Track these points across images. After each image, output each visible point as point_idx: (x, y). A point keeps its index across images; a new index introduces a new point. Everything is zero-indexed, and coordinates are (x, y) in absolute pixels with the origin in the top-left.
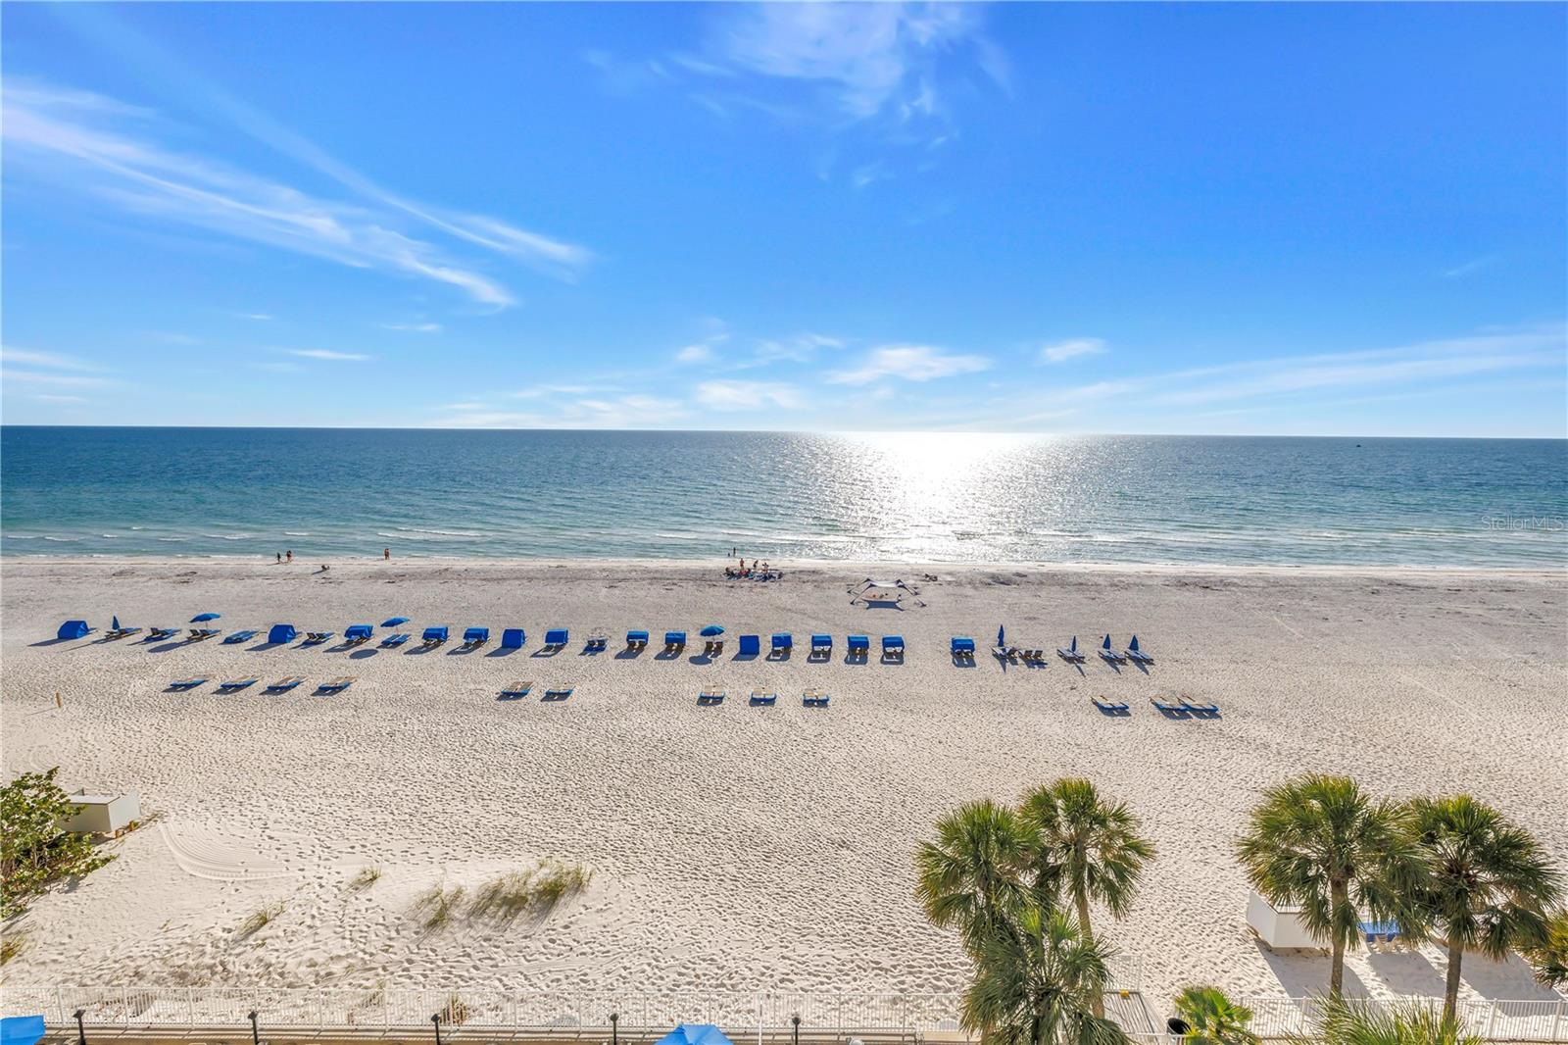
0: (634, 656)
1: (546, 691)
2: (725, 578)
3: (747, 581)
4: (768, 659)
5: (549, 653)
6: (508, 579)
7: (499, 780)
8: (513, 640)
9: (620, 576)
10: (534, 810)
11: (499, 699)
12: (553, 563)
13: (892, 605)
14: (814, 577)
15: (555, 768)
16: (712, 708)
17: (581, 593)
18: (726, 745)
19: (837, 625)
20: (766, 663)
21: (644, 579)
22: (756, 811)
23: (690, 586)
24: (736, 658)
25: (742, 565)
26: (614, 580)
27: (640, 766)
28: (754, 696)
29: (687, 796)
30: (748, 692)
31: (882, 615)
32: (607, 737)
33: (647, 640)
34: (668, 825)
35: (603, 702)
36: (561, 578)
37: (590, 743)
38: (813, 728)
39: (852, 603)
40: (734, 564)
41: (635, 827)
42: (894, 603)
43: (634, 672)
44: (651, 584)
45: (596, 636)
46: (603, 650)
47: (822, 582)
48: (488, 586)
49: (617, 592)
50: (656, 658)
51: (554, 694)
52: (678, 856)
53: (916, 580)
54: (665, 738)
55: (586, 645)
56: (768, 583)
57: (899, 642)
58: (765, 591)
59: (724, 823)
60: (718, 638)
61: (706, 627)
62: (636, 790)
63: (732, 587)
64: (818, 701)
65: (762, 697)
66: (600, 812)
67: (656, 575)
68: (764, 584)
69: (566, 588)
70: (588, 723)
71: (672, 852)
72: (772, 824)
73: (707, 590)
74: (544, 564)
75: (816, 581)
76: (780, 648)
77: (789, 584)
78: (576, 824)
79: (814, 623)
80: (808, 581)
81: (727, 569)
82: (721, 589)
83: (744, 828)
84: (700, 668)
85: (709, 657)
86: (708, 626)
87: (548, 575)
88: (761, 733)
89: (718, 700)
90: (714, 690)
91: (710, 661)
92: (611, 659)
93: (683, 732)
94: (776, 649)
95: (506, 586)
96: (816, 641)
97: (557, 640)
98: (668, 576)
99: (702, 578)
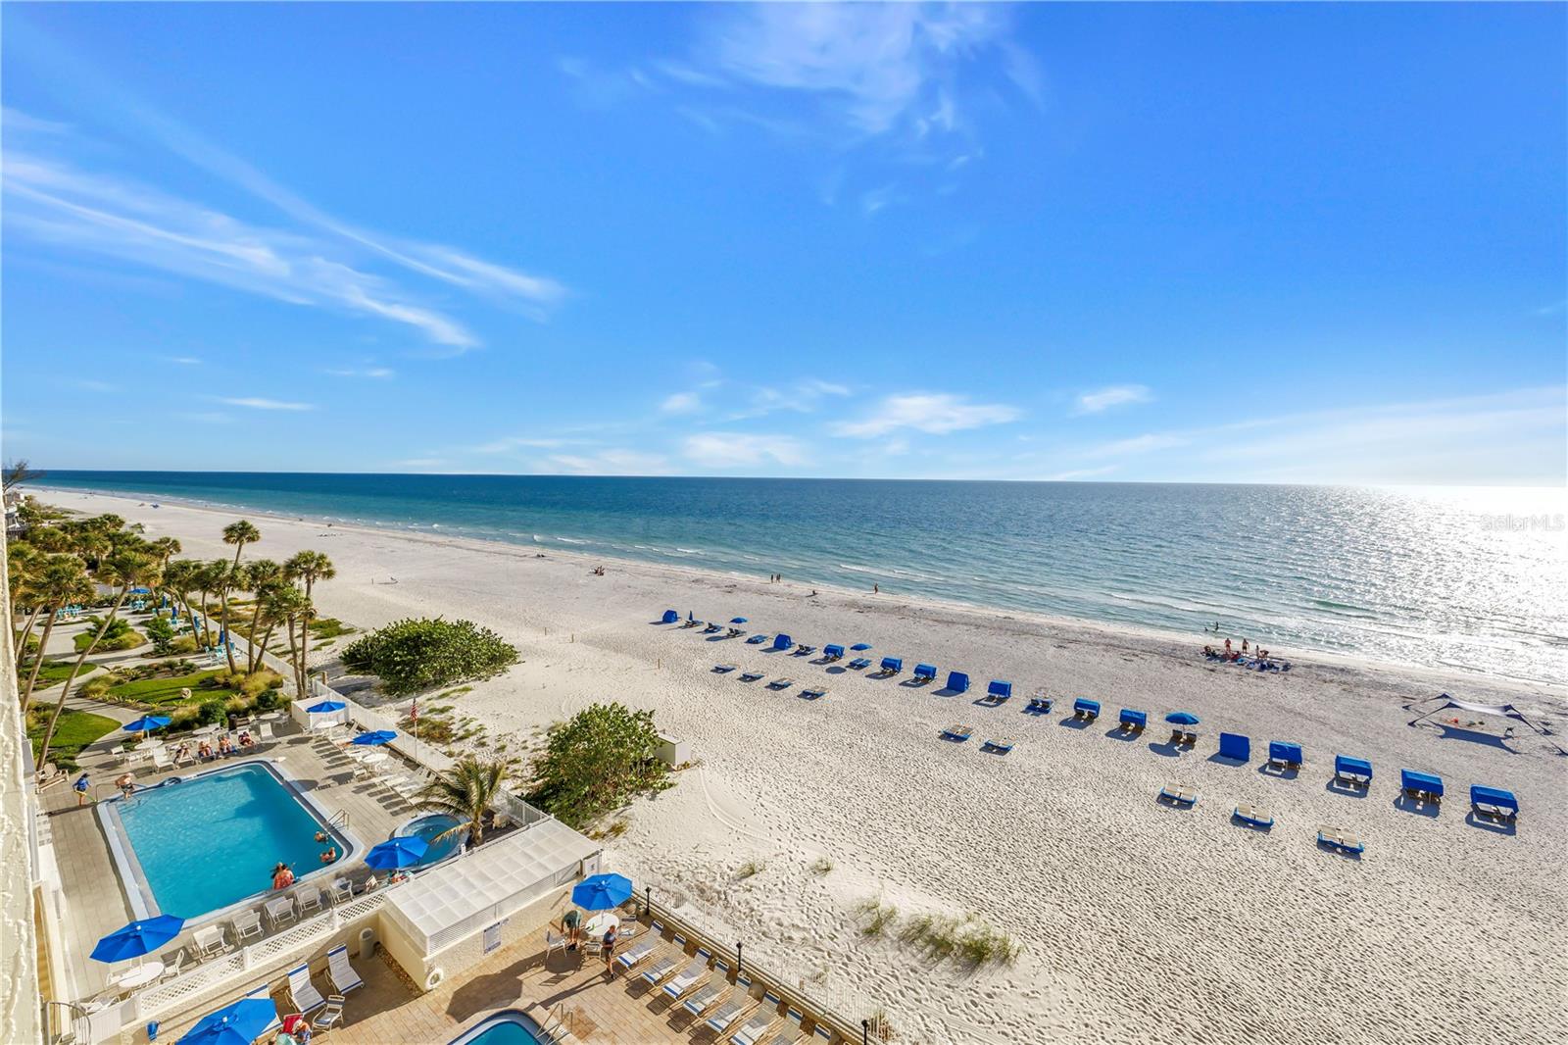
0: (1082, 727)
1: (986, 741)
2: (1204, 658)
3: (1234, 667)
4: (1262, 770)
5: (992, 704)
6: (958, 623)
7: (935, 817)
8: (957, 683)
9: (1071, 636)
10: (966, 859)
11: (941, 737)
12: (1002, 613)
13: (1495, 741)
14: (1345, 678)
15: (989, 823)
16: (1177, 812)
17: (1026, 648)
18: (1194, 863)
19: (1382, 750)
20: (1259, 776)
21: (1098, 644)
22: (1235, 963)
23: (1156, 662)
24: (1212, 759)
25: (1228, 646)
26: (1064, 641)
27: (1081, 851)
28: (1239, 813)
29: (1138, 908)
30: (1231, 805)
31: (1472, 753)
32: (1045, 807)
33: (1098, 712)
34: (1111, 932)
35: (1044, 768)
36: (1007, 630)
37: (1027, 808)
38: (1334, 882)
39: (1412, 724)
40: (1217, 643)
41: (1072, 919)
42: (1499, 739)
43: (1080, 745)
44: (1107, 651)
45: (1040, 697)
46: (1047, 712)
47: (1357, 685)
48: (939, 627)
49: (1066, 653)
50: (1108, 735)
51: (993, 747)
52: (1122, 974)
53: (1547, 712)
54: (1112, 829)
55: (1029, 703)
56: (1266, 673)
57: (1509, 801)
58: (1261, 682)
59: (1187, 960)
60: (1189, 729)
61: (1173, 713)
62: (1075, 876)
63: (1212, 670)
64: (1344, 848)
65: (1250, 817)
66: (1033, 887)
67: (1112, 642)
68: (1260, 674)
69: (1012, 641)
70: (1026, 786)
71: (1115, 966)
72: (1260, 990)
73: (1177, 669)
74: (992, 613)
75: (1345, 683)
76: (1283, 761)
77: (1300, 680)
78: (1006, 889)
79: (1340, 739)
80: (1331, 681)
81: (1206, 648)
82: (1197, 670)
83: (1215, 977)
84: (1162, 759)
85: (1176, 748)
86: (1177, 711)
87: (995, 625)
88: (1246, 863)
89: (1186, 804)
90: (1180, 790)
91: (1178, 755)
92: (1055, 725)
93: (1136, 829)
94: (1274, 760)
95: (956, 630)
96: (1341, 764)
97: (999, 692)
98: (1130, 646)
99: (1172, 654)
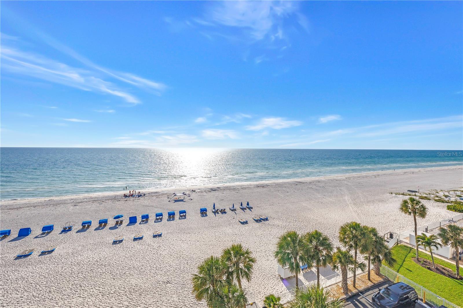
0: (85, 231)
1: (41, 251)
2: (124, 197)
3: (132, 198)
4: (140, 224)
5: (44, 235)
6: (23, 208)
7: (14, 295)
8: (24, 233)
9: (79, 201)
10: (33, 304)
11: (16, 259)
12: (47, 199)
13: (182, 200)
14: (156, 194)
15: (45, 283)
16: (118, 245)
17: (60, 209)
18: (124, 257)
19: (164, 209)
20: (139, 225)
21: (90, 201)
22: (136, 279)
23: (110, 202)
24: (128, 225)
25: (130, 193)
26: (75, 203)
27: (87, 273)
28: (135, 237)
29: (108, 280)
30: (133, 236)
31: (179, 204)
32: (72, 265)
33: (91, 224)
34: (99, 294)
35: (70, 251)
36: (50, 205)
37: (64, 269)
38: (157, 244)
39: (169, 201)
40: (127, 192)
41: (84, 298)
42: (183, 200)
43: (85, 237)
44: (93, 203)
45: (67, 225)
46: (71, 230)
47: (159, 195)
48: (11, 212)
49: (77, 207)
50: (95, 230)
51: (46, 252)
52: (103, 305)
53: (189, 192)
54: (98, 260)
55: (62, 229)
56: (140, 198)
57: (185, 212)
58: (139, 200)
59: (123, 286)
60: (121, 219)
61: (115, 216)
62: (85, 283)
63: (126, 200)
64: (158, 235)
65: (138, 237)
66: (68, 296)
67: (95, 199)
68: (138, 198)
69: (53, 208)
70: (62, 261)
71: (101, 304)
72: (142, 282)
73: (116, 202)
74: (42, 200)
75: (157, 195)
76: (145, 219)
77: (148, 197)
78: (55, 305)
79: (156, 209)
80: (154, 196)
81: (124, 194)
82: (122, 202)
83: (131, 286)
84: (113, 231)
85: (117, 226)
86: (117, 215)
87: (44, 204)
88: (137, 250)
89: (121, 241)
90: (119, 238)
91: (118, 228)
92: (74, 233)
93: (106, 256)
94: (143, 220)
95: (21, 211)
96: (157, 215)
97: (48, 229)
98: (101, 199)
99: (115, 198)
